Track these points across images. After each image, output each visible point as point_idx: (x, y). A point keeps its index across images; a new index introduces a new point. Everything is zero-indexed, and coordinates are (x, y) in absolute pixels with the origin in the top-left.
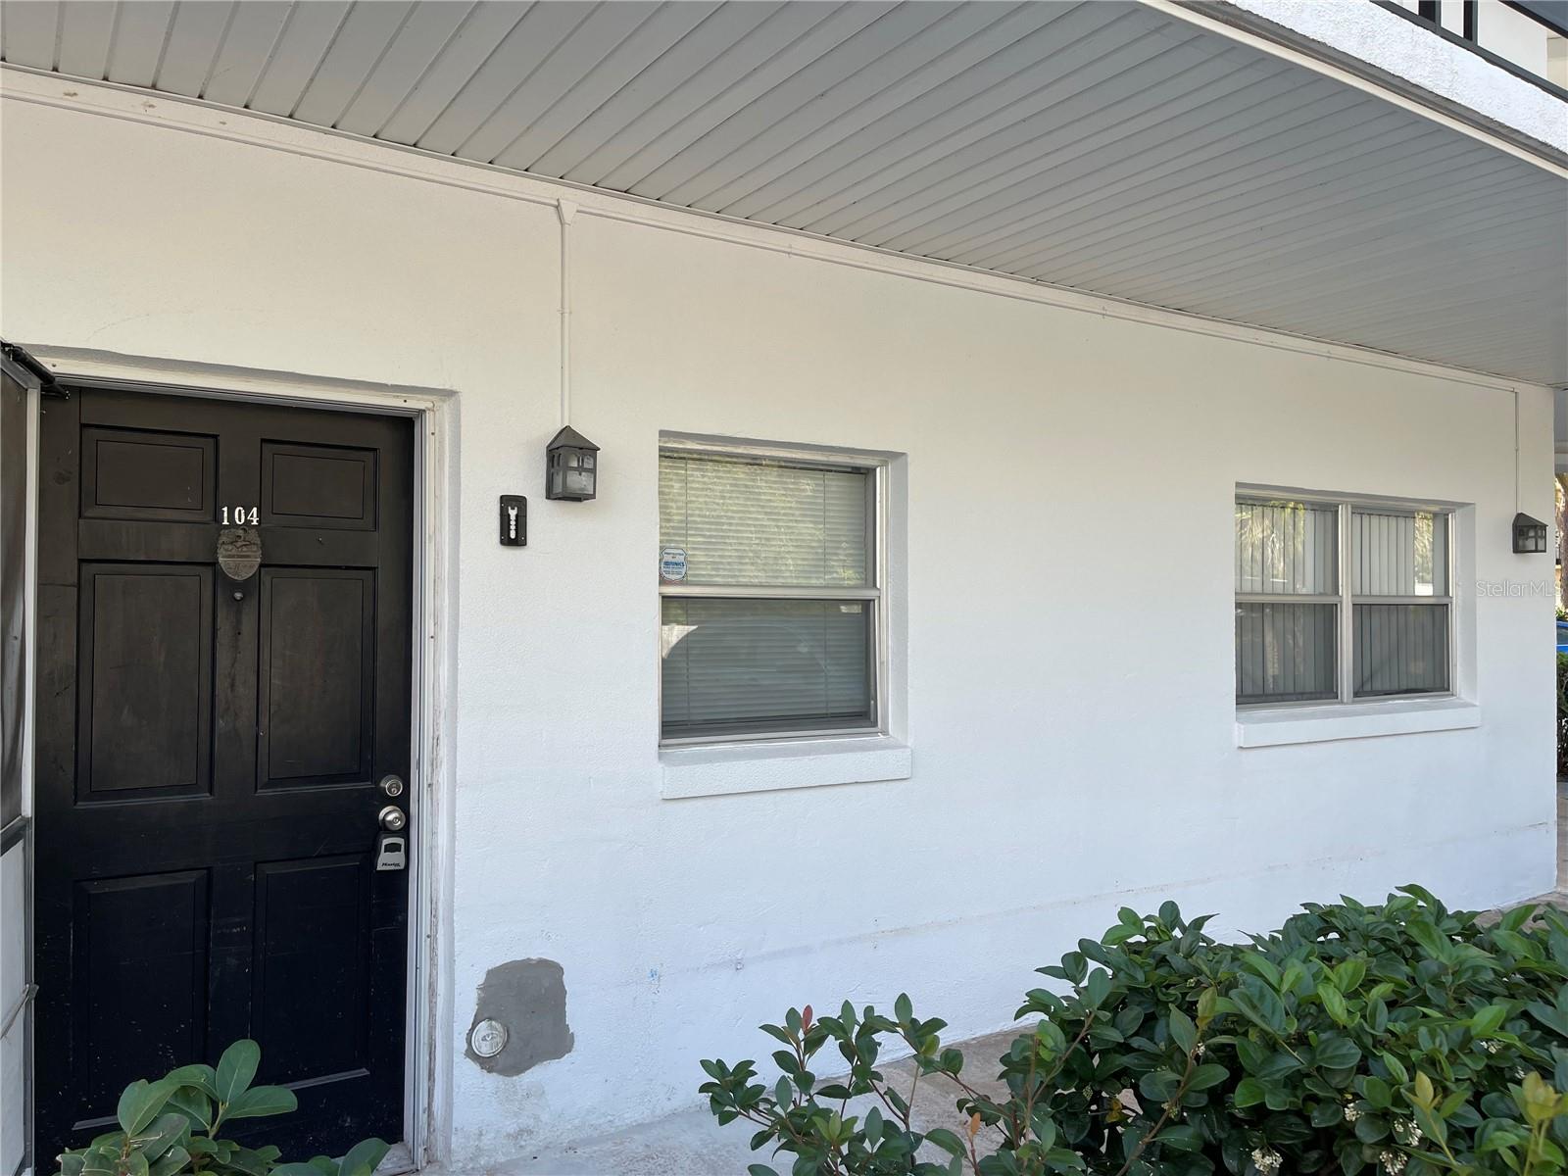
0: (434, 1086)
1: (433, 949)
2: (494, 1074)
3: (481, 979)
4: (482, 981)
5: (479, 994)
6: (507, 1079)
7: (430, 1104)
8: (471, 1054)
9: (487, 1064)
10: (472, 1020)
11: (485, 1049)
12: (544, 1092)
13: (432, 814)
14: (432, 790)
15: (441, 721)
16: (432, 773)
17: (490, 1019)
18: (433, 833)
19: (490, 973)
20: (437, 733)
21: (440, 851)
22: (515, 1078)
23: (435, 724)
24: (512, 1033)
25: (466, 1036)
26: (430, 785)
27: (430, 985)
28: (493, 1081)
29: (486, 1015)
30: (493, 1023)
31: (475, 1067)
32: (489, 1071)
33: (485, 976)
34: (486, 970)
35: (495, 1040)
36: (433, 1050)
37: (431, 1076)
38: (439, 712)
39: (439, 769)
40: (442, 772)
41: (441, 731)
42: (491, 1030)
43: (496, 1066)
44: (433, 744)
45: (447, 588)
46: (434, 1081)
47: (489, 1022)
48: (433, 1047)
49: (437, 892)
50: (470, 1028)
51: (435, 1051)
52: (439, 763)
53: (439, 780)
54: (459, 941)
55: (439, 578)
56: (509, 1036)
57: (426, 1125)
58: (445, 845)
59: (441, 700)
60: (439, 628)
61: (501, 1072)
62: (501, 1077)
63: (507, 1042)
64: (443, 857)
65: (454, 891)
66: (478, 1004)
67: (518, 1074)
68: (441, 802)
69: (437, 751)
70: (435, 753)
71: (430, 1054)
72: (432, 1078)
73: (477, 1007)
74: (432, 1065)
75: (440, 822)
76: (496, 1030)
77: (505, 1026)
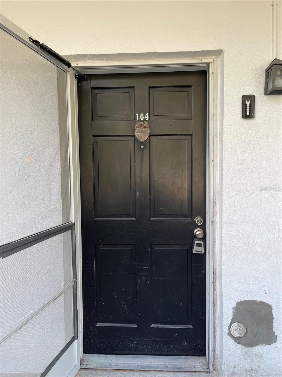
0: (216, 342)
1: (214, 288)
2: (240, 345)
4: (234, 306)
5: (233, 311)
6: (246, 348)
7: (214, 349)
8: (230, 334)
9: (238, 340)
10: (230, 321)
11: (236, 334)
12: (262, 357)
13: (213, 234)
14: (213, 224)
15: (217, 196)
16: (213, 217)
17: (238, 322)
18: (214, 241)
19: (238, 303)
20: (215, 201)
21: (217, 248)
22: (249, 348)
23: (214, 197)
25: (228, 327)
26: (212, 222)
28: (239, 348)
29: (237, 320)
30: (240, 324)
31: (232, 341)
32: (239, 343)
33: (236, 304)
34: (236, 302)
35: (241, 331)
36: (215, 328)
37: (215, 338)
38: (216, 192)
39: (216, 215)
40: (217, 217)
41: (217, 200)
42: (239, 327)
43: (241, 342)
44: (213, 205)
45: (219, 139)
46: (216, 340)
47: (238, 324)
48: (215, 326)
49: (216, 266)
50: (230, 324)
51: (216, 328)
52: (216, 213)
53: (216, 220)
54: (224, 288)
55: (215, 135)
56: (247, 331)
57: (213, 356)
58: (219, 247)
59: (217, 187)
60: (216, 157)
61: (243, 345)
62: (243, 347)
63: (246, 333)
64: (218, 252)
65: (222, 267)
66: (233, 315)
67: (251, 347)
68: (217, 229)
69: (215, 208)
70: (214, 209)
71: (214, 329)
72: (215, 339)
73: (232, 316)
74: (215, 333)
75: (216, 238)
76: (241, 327)
77: (245, 326)
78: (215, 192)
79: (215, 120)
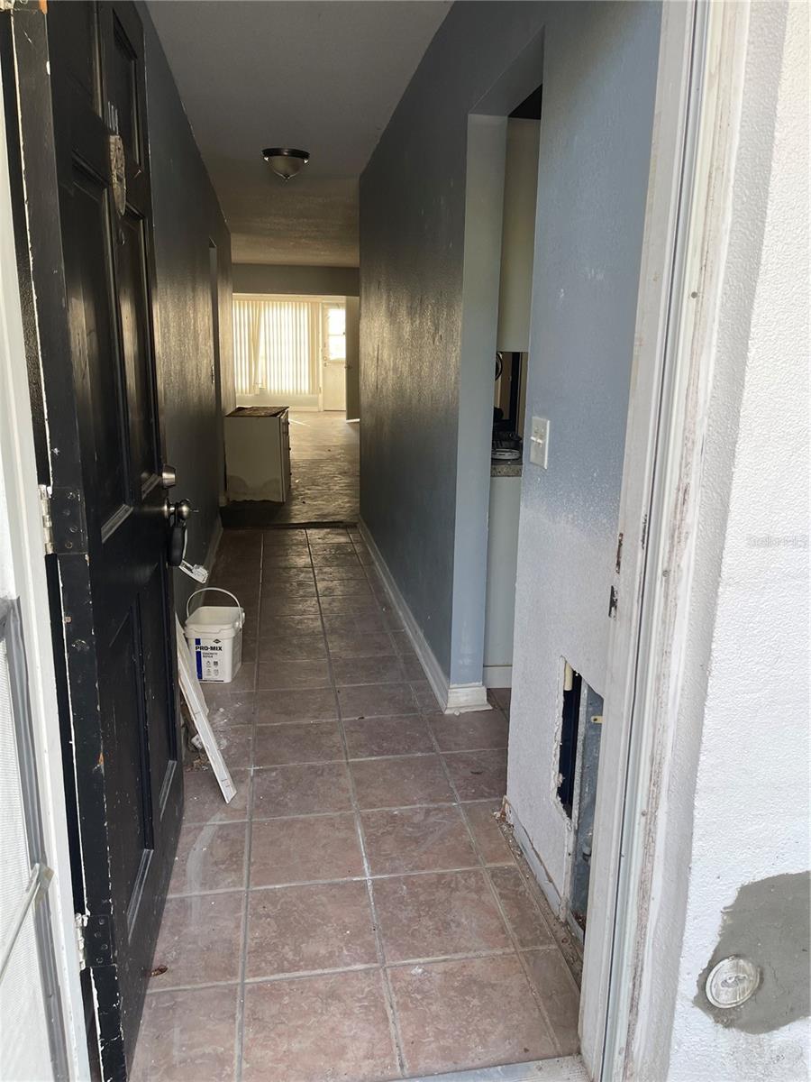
0: (636, 1020)
1: (650, 833)
2: (734, 1030)
3: (730, 897)
4: (730, 902)
5: (724, 921)
6: (752, 1038)
7: (628, 1044)
8: (703, 1001)
9: (725, 1017)
10: (709, 955)
11: (725, 999)
12: (801, 1055)
13: (664, 622)
14: (667, 582)
15: (695, 458)
16: (671, 552)
17: (737, 956)
18: (665, 653)
19: (746, 891)
20: (685, 481)
21: (673, 678)
22: (762, 1036)
23: (685, 464)
24: (768, 977)
25: (697, 977)
26: (666, 573)
27: (642, 882)
28: (729, 1039)
29: (733, 950)
30: (742, 962)
31: (707, 1020)
32: (727, 1026)
33: (736, 894)
34: (739, 885)
35: (741, 986)
36: (638, 974)
37: (633, 1007)
38: (693, 442)
39: (682, 543)
40: (686, 551)
41: (693, 476)
42: (737, 971)
43: (738, 1019)
44: (677, 500)
45: (731, 189)
46: (637, 1014)
47: (735, 961)
48: (639, 969)
49: (663, 747)
50: (705, 966)
51: (641, 976)
52: (683, 535)
53: (682, 565)
54: (700, 839)
55: (718, 168)
56: (762, 980)
57: (622, 1070)
58: (681, 675)
59: (699, 418)
60: (708, 274)
61: (743, 1027)
62: (743, 1034)
63: (759, 988)
64: (675, 693)
65: (698, 759)
66: (720, 935)
67: (767, 1032)
68: (680, 603)
69: (682, 512)
70: (678, 517)
71: (634, 978)
72: (634, 1010)
73: (719, 939)
74: (636, 993)
75: (675, 637)
76: (744, 972)
77: (759, 966)
78: (689, 445)
79: (722, 85)
